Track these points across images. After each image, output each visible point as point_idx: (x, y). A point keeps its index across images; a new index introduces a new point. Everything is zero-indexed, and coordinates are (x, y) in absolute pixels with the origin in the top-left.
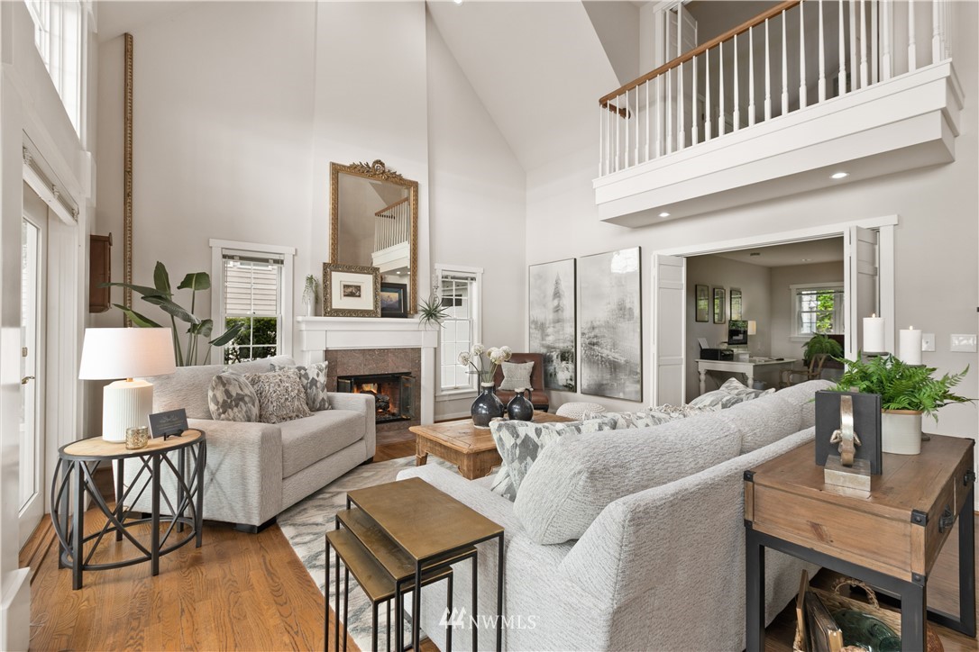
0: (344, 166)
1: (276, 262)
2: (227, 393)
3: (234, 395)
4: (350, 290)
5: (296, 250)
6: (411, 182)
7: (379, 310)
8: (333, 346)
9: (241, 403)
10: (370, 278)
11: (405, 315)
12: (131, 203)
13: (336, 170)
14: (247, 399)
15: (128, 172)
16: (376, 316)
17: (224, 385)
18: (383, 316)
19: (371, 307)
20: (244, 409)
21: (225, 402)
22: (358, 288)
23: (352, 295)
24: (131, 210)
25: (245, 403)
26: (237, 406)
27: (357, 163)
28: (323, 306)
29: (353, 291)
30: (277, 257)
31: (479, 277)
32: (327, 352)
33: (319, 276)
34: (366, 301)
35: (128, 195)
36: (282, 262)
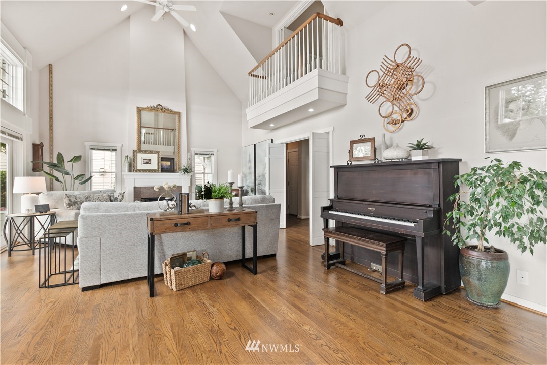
0: (143, 108)
1: (113, 150)
2: (70, 200)
3: (73, 201)
4: (145, 161)
5: (122, 145)
6: (176, 112)
7: (160, 170)
8: (137, 185)
9: (76, 204)
10: (156, 156)
11: (174, 171)
12: (52, 130)
13: (139, 110)
14: (78, 203)
15: (51, 118)
16: (158, 172)
17: (68, 197)
18: (162, 172)
19: (156, 168)
20: (77, 206)
21: (69, 203)
22: (150, 160)
23: (147, 163)
24: (52, 132)
25: (78, 204)
26: (74, 205)
27: (149, 106)
28: (132, 168)
29: (148, 162)
30: (114, 148)
31: (215, 154)
32: (135, 187)
33: (131, 155)
34: (154, 165)
35: (51, 126)
36: (116, 150)
